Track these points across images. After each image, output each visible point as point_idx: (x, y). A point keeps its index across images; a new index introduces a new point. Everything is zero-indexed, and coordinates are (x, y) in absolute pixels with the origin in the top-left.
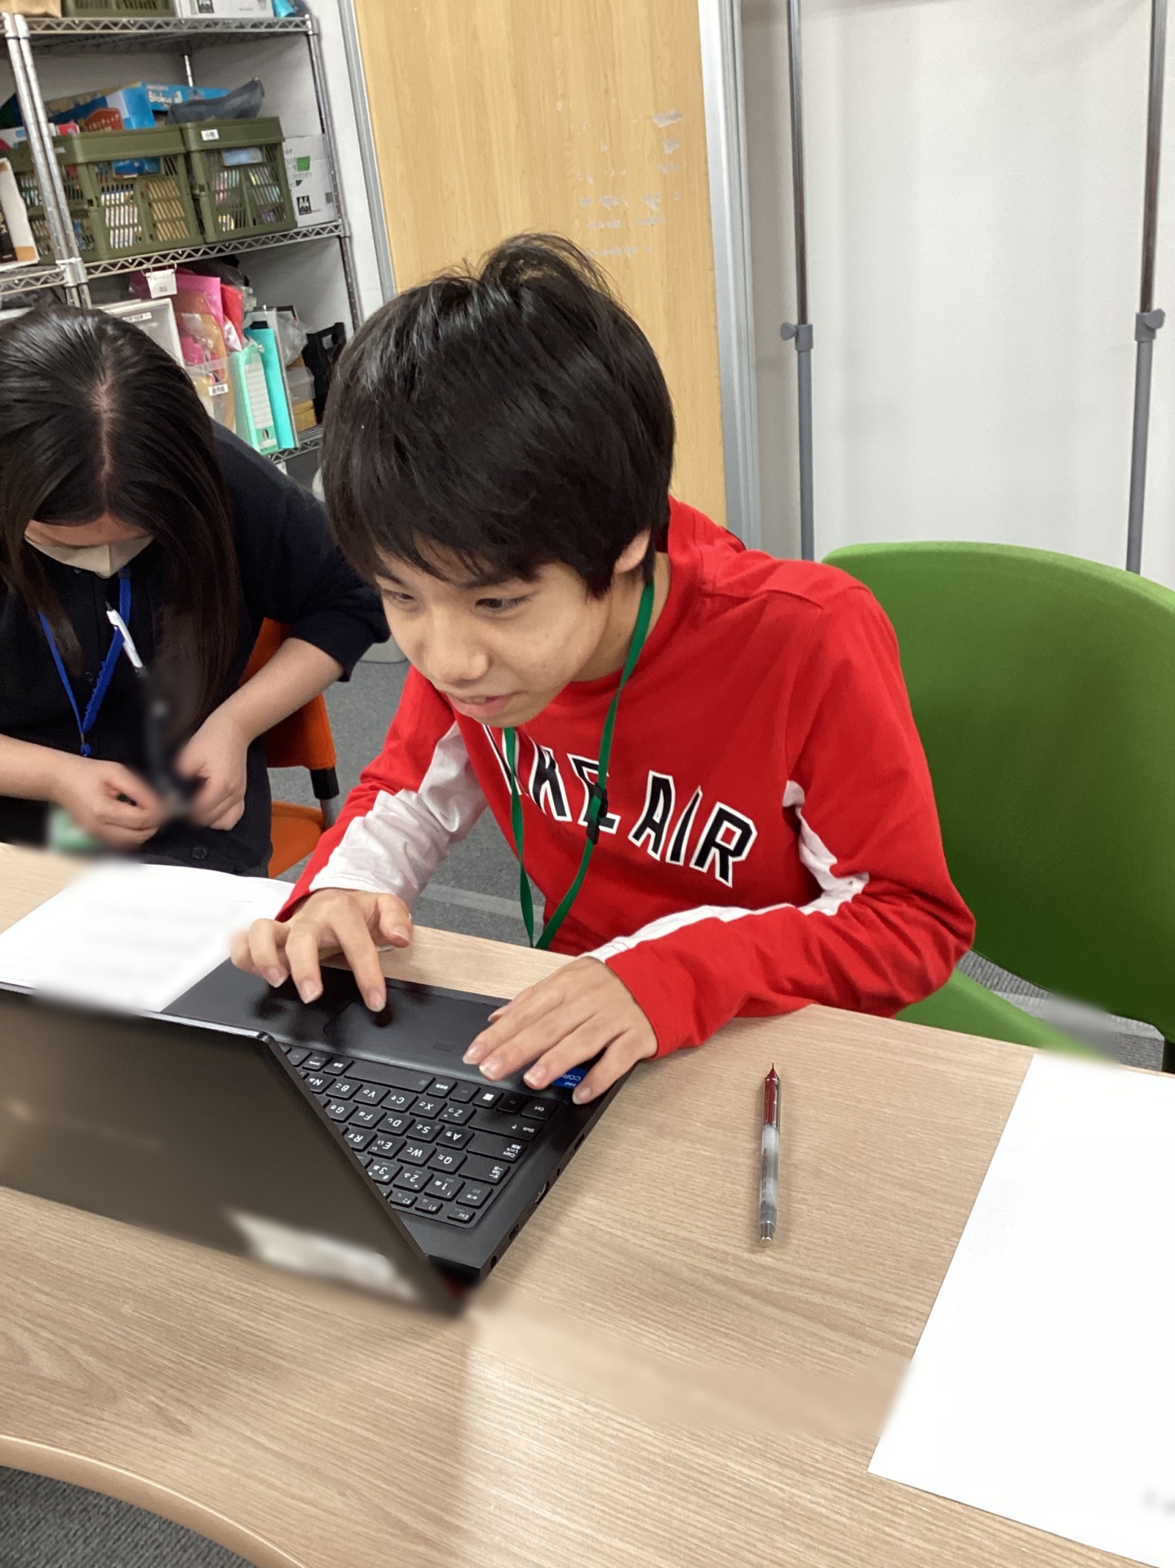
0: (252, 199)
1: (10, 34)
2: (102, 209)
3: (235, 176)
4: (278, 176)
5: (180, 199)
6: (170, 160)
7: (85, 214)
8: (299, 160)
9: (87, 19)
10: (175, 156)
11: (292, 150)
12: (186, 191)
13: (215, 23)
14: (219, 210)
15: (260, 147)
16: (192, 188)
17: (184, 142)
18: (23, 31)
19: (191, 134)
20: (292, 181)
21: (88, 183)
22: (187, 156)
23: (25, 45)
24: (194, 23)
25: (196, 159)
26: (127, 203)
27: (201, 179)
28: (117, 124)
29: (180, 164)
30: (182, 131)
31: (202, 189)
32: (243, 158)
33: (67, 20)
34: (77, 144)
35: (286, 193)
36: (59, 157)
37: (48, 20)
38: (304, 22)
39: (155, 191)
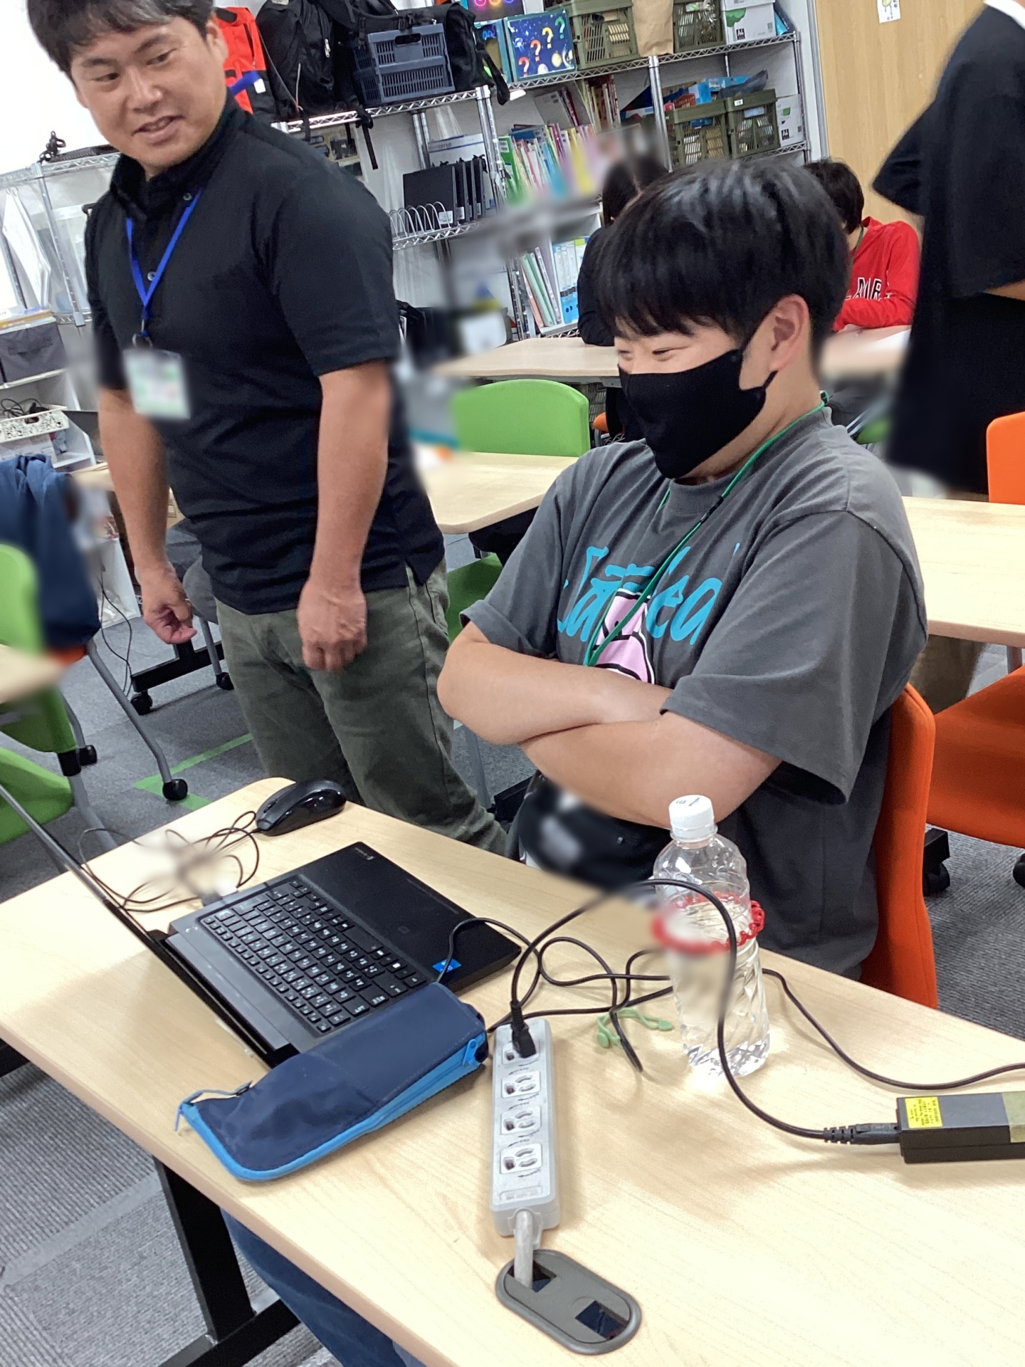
0: (757, 134)
1: (651, 66)
2: (684, 145)
3: (750, 122)
4: (772, 119)
5: (721, 137)
6: (718, 118)
7: (676, 148)
8: (785, 110)
9: (684, 53)
10: (720, 115)
11: (780, 106)
12: (724, 132)
13: (745, 44)
14: (740, 141)
15: (764, 106)
16: (727, 131)
17: (726, 107)
18: (656, 63)
19: (729, 103)
20: (779, 121)
21: (679, 132)
22: (726, 114)
23: (657, 69)
24: (735, 47)
25: (731, 116)
26: (695, 141)
27: (732, 126)
28: (693, 102)
29: (723, 120)
30: (725, 102)
31: (732, 131)
32: (755, 112)
33: (676, 55)
34: (676, 115)
35: (776, 129)
36: (667, 121)
37: (667, 57)
38: (792, 36)
39: (709, 134)
